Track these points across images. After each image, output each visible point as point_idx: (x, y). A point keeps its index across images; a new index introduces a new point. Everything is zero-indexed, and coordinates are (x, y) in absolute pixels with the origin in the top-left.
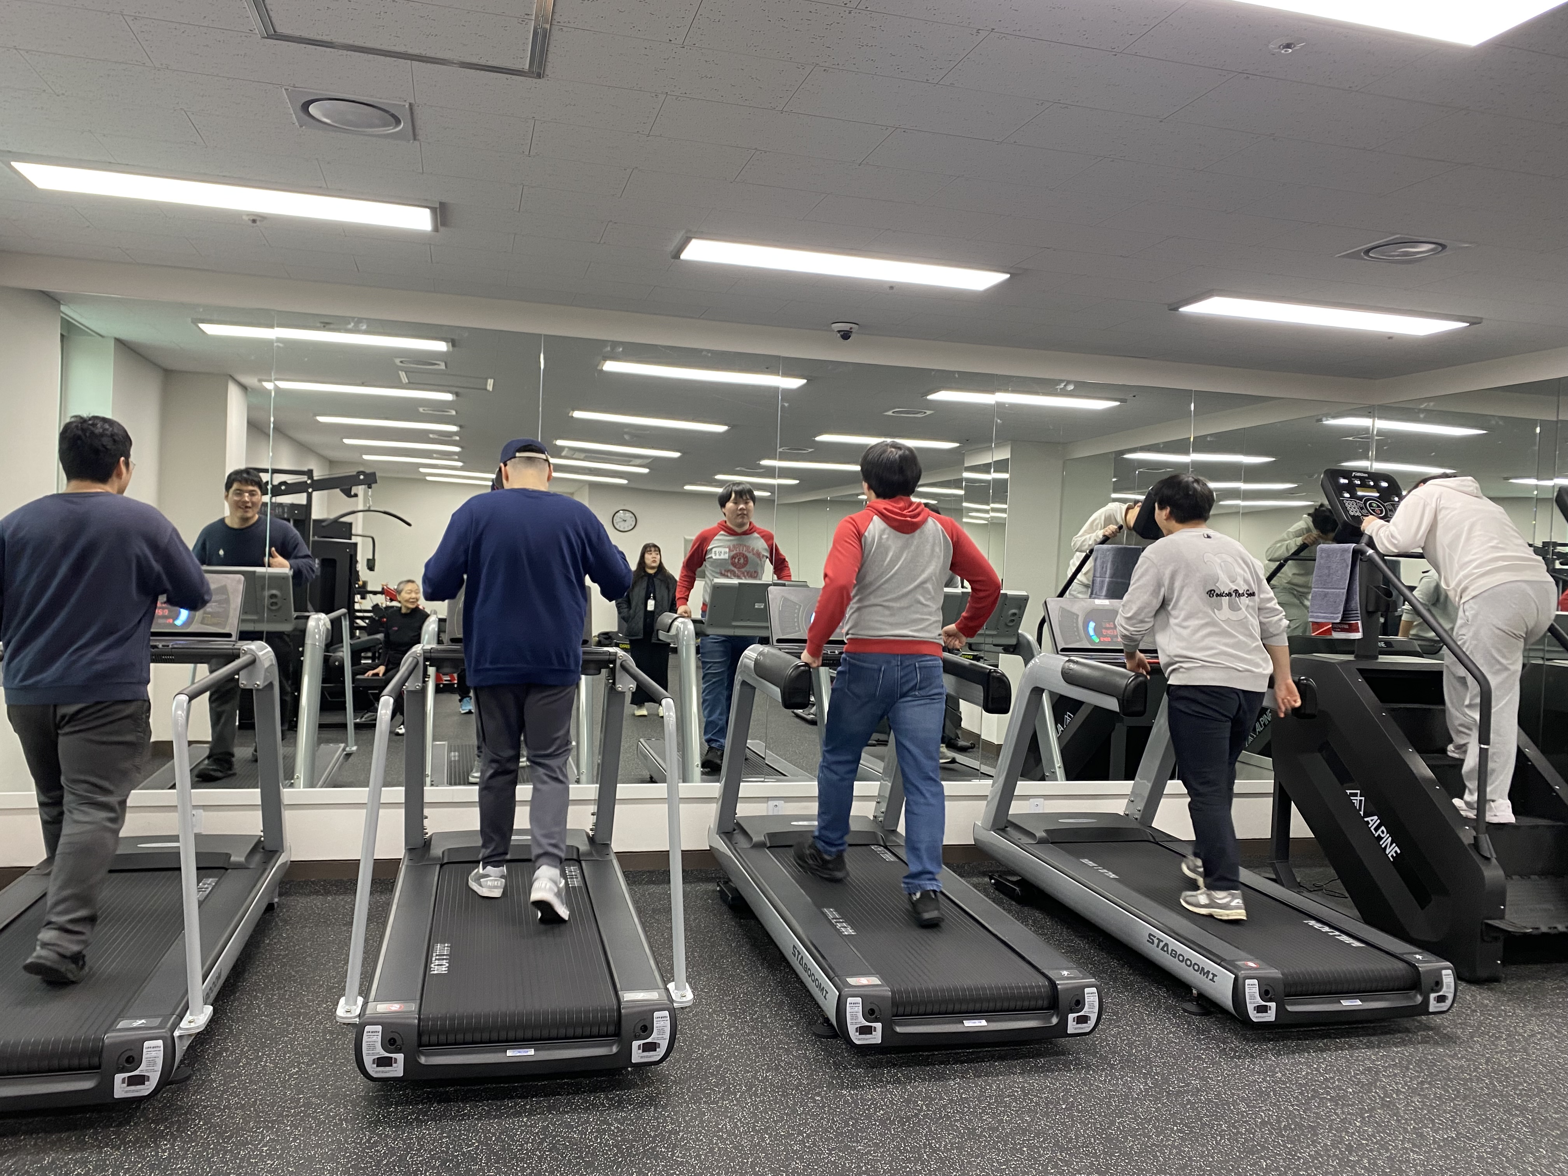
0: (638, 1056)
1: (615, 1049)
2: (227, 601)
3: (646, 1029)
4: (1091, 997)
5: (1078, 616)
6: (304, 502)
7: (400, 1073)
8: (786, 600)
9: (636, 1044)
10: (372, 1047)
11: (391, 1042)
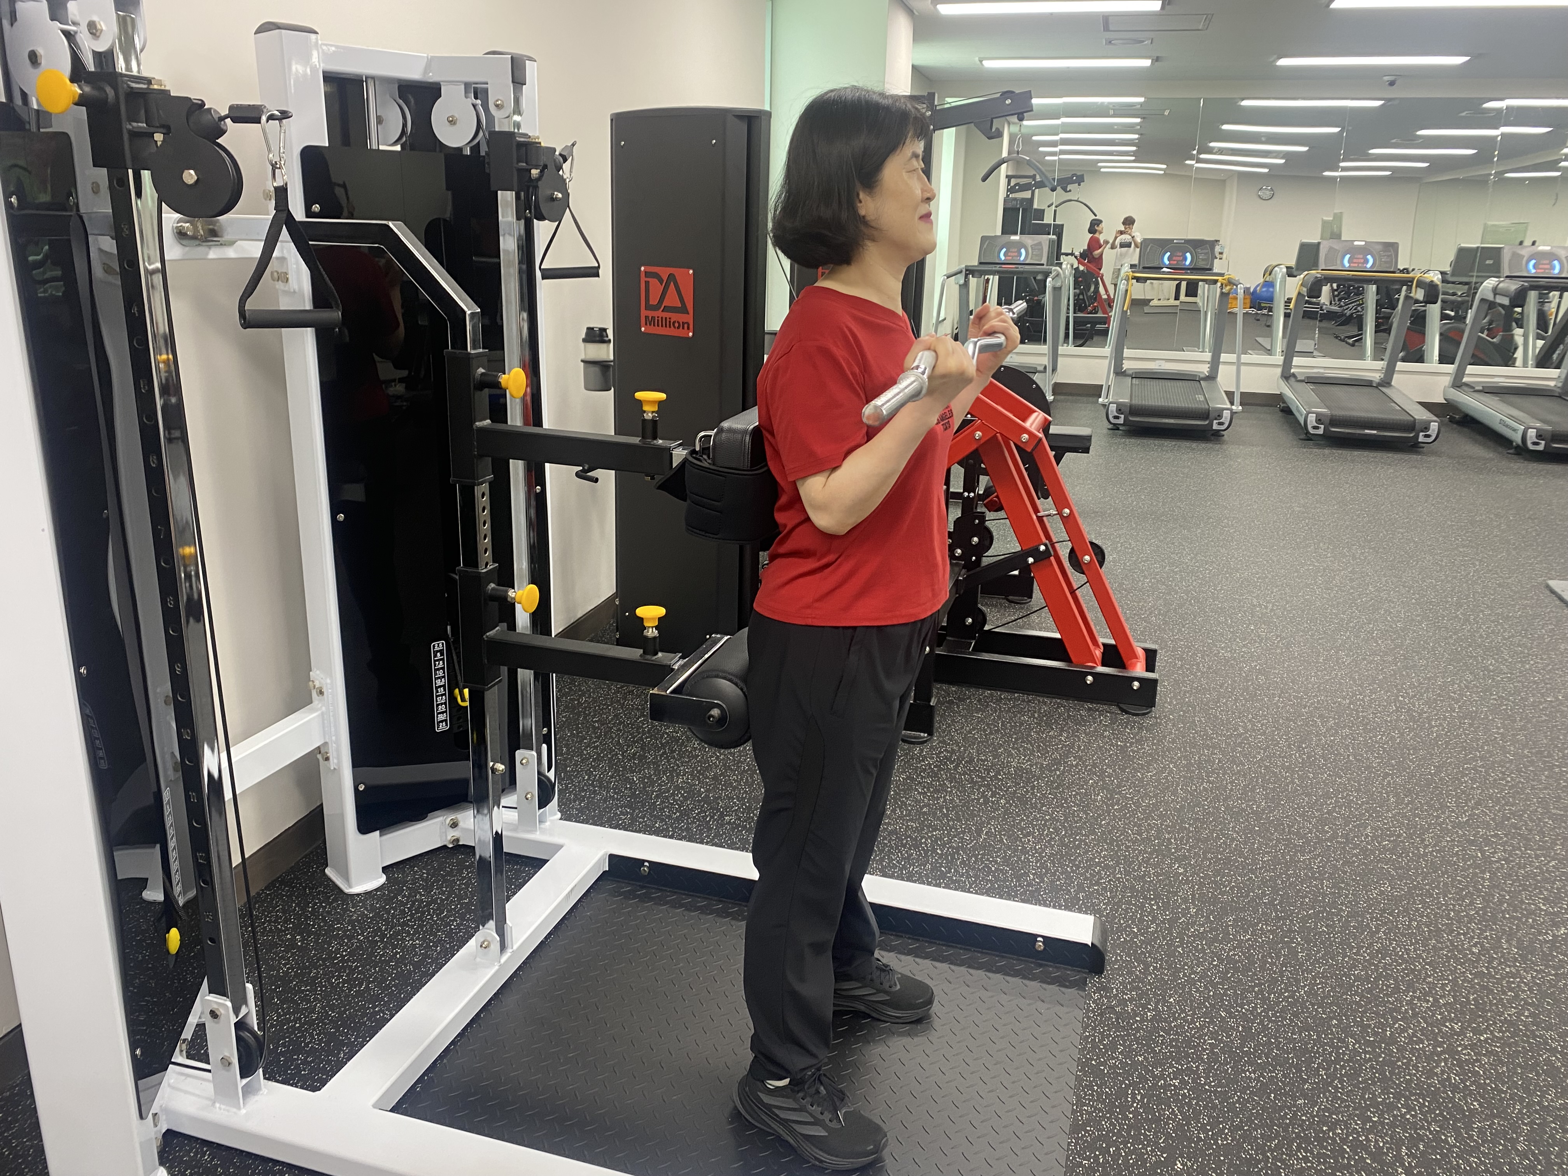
0: (1215, 427)
1: (1207, 423)
2: (1042, 249)
3: (1220, 416)
4: (1434, 426)
5: (1524, 256)
6: (1029, 196)
7: (1122, 422)
8: (1331, 248)
9: (1215, 422)
10: (1112, 411)
11: (1119, 410)
